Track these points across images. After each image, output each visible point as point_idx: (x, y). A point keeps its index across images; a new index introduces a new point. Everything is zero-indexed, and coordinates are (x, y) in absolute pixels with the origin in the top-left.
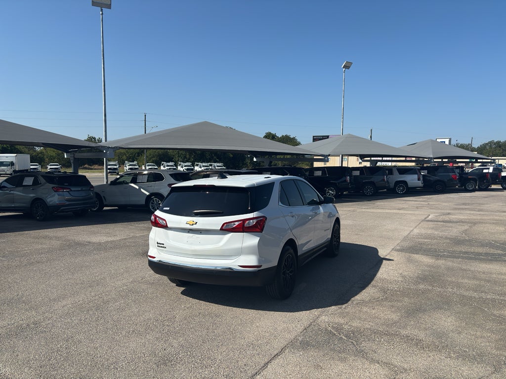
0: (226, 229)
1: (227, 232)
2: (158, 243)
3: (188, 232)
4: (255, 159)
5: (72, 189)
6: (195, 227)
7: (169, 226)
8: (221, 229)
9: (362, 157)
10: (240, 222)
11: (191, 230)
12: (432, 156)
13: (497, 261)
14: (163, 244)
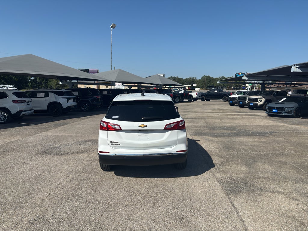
0: (167, 128)
1: (167, 130)
2: (111, 142)
3: (138, 132)
4: (60, 83)
6: (145, 128)
7: (122, 129)
8: (165, 129)
9: (123, 83)
10: (176, 123)
11: (141, 131)
12: (161, 84)
13: (238, 136)
14: (118, 142)
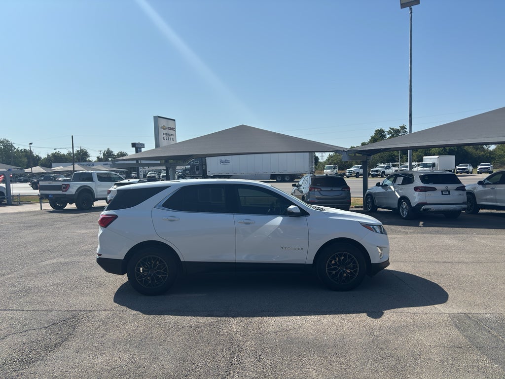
5: (322, 189)
